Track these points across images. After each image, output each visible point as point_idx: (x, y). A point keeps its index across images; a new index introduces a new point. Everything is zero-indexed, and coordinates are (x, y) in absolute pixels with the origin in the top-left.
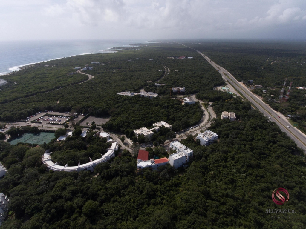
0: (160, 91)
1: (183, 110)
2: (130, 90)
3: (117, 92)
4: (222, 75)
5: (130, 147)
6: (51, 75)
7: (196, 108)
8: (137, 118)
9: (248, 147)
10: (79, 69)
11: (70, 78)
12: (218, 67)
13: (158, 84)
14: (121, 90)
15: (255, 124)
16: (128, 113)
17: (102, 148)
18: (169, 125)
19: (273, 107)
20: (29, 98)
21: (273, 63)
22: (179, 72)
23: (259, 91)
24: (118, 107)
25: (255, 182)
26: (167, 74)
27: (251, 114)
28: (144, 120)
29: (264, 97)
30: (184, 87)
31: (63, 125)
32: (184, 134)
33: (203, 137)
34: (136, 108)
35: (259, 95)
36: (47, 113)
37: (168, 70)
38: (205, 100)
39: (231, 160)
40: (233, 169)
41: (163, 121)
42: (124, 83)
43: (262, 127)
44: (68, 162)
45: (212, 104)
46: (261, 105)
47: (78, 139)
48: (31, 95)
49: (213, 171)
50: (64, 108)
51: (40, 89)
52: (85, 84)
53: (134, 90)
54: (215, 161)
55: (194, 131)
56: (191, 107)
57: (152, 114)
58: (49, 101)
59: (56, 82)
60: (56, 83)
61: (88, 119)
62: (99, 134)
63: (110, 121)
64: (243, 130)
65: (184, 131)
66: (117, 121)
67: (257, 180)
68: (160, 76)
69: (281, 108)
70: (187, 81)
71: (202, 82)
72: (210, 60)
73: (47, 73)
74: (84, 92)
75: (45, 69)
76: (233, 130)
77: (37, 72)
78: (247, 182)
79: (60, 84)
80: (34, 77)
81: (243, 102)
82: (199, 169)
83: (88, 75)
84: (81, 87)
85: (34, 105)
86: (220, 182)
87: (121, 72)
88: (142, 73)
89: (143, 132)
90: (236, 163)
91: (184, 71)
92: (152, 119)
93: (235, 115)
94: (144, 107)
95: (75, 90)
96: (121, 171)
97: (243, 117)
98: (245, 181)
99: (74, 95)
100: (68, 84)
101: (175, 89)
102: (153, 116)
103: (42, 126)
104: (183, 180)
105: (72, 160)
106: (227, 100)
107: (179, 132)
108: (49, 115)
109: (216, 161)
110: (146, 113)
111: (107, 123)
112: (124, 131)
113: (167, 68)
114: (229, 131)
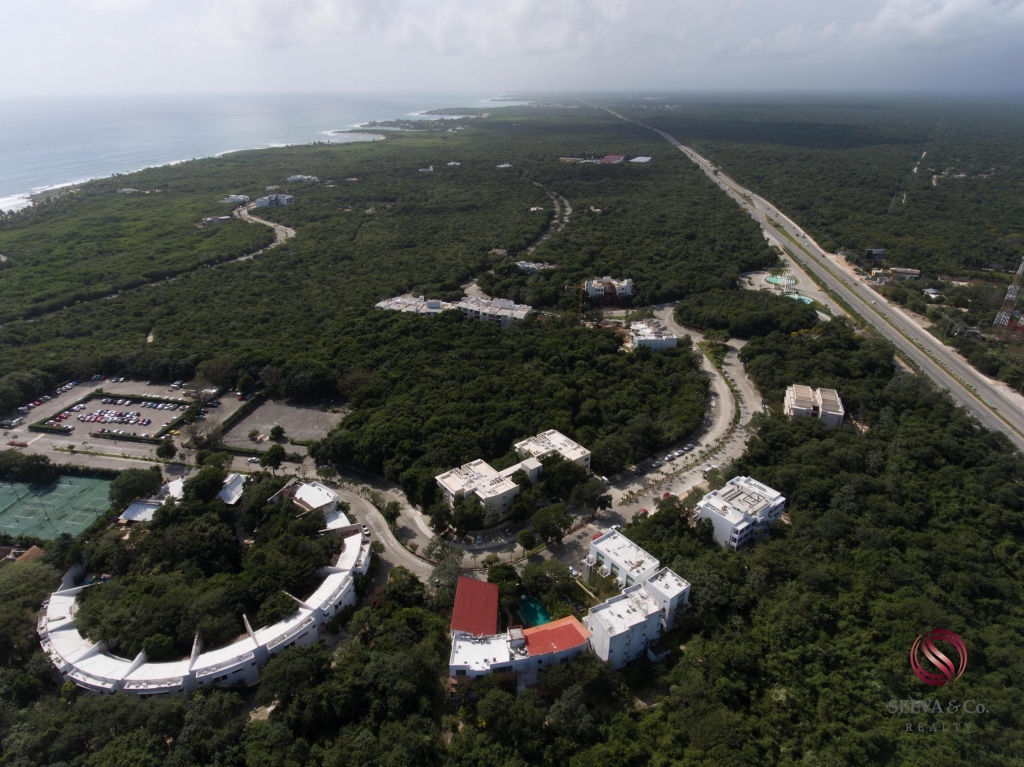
0: (540, 292)
1: (633, 377)
2: (425, 286)
3: (377, 297)
4: (761, 227)
5: (419, 551)
6: (139, 225)
7: (680, 367)
8: (449, 417)
9: (918, 557)
10: (243, 204)
11: (206, 239)
12: (744, 196)
13: (532, 265)
14: (390, 289)
15: (926, 445)
16: (413, 392)
17: (298, 567)
18: (582, 449)
19: (977, 360)
20: (42, 322)
21: (938, 181)
22: (604, 213)
23: (912, 293)
24: (379, 361)
25: (978, 748)
26: (562, 222)
27: (900, 394)
28: (480, 422)
29: (935, 317)
30: (628, 278)
31: (155, 441)
32: (641, 487)
33: (725, 508)
34: (449, 368)
35: (914, 310)
36: (99, 387)
37: (563, 207)
38: (712, 331)
39: (854, 624)
40: (869, 669)
41: (554, 428)
42: (405, 258)
43: (954, 457)
44: (144, 644)
45: (743, 349)
46: (928, 353)
47: (204, 516)
48: (51, 309)
49: (783, 683)
50: (165, 368)
51: (87, 283)
52: (258, 263)
53: (441, 289)
54: (791, 636)
55: (681, 471)
56: (660, 364)
57: (510, 394)
58: (115, 335)
59: (152, 254)
60: (152, 258)
61: (257, 413)
62: (292, 494)
63: (342, 425)
64: (882, 469)
65: (641, 473)
66: (369, 427)
67: (987, 736)
68: (536, 229)
69: (1014, 366)
70: (637, 251)
71: (695, 256)
72: (713, 168)
73: (124, 219)
74: (254, 295)
75: (118, 202)
76: (843, 473)
77: (90, 215)
78: (945, 752)
79: (167, 261)
80: (73, 235)
81: (861, 339)
82: (723, 680)
83: (272, 225)
84: (242, 274)
85: (52, 355)
86: (820, 747)
87: (393, 216)
88: (472, 219)
89: (473, 486)
90: (877, 639)
91: (624, 211)
92: (509, 422)
93: (839, 399)
94: (477, 366)
95: (218, 289)
96: (380, 687)
97: (871, 409)
98: (933, 744)
99: (213, 308)
100: (195, 262)
101: (595, 285)
102: (515, 404)
103: (71, 447)
104: (655, 737)
105: (164, 633)
106: (797, 330)
107: (619, 477)
108: (107, 396)
109: (791, 634)
110: (488, 391)
111: (329, 435)
112: (397, 473)
113: (561, 198)
114: (827, 480)
